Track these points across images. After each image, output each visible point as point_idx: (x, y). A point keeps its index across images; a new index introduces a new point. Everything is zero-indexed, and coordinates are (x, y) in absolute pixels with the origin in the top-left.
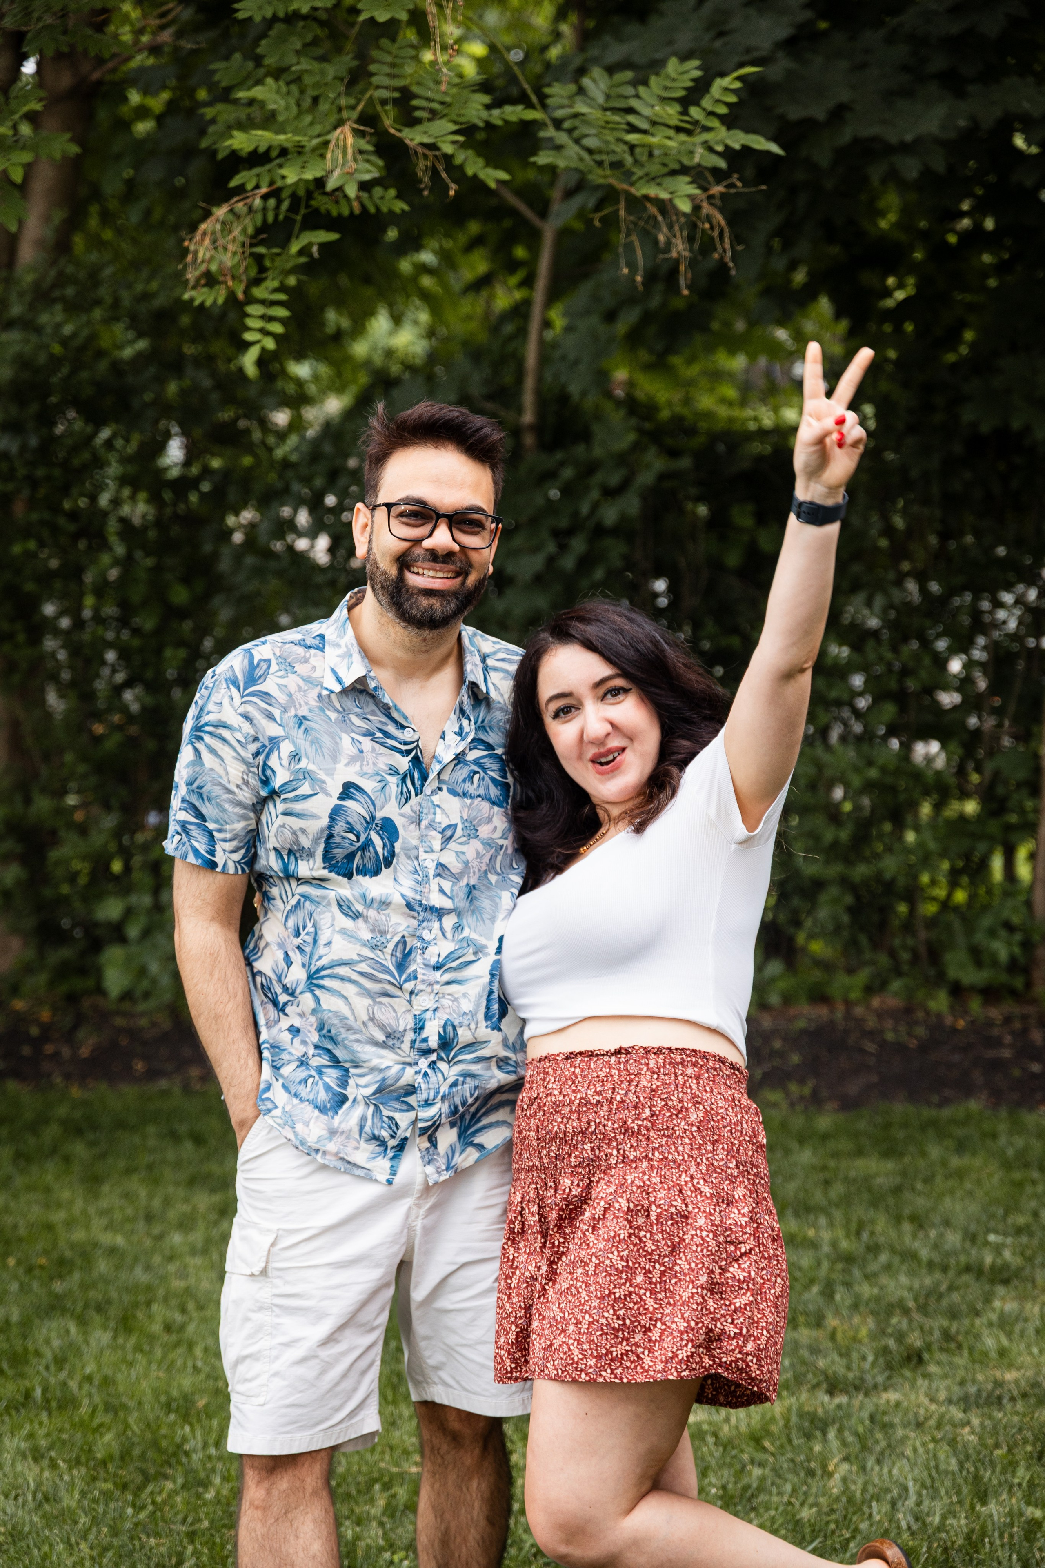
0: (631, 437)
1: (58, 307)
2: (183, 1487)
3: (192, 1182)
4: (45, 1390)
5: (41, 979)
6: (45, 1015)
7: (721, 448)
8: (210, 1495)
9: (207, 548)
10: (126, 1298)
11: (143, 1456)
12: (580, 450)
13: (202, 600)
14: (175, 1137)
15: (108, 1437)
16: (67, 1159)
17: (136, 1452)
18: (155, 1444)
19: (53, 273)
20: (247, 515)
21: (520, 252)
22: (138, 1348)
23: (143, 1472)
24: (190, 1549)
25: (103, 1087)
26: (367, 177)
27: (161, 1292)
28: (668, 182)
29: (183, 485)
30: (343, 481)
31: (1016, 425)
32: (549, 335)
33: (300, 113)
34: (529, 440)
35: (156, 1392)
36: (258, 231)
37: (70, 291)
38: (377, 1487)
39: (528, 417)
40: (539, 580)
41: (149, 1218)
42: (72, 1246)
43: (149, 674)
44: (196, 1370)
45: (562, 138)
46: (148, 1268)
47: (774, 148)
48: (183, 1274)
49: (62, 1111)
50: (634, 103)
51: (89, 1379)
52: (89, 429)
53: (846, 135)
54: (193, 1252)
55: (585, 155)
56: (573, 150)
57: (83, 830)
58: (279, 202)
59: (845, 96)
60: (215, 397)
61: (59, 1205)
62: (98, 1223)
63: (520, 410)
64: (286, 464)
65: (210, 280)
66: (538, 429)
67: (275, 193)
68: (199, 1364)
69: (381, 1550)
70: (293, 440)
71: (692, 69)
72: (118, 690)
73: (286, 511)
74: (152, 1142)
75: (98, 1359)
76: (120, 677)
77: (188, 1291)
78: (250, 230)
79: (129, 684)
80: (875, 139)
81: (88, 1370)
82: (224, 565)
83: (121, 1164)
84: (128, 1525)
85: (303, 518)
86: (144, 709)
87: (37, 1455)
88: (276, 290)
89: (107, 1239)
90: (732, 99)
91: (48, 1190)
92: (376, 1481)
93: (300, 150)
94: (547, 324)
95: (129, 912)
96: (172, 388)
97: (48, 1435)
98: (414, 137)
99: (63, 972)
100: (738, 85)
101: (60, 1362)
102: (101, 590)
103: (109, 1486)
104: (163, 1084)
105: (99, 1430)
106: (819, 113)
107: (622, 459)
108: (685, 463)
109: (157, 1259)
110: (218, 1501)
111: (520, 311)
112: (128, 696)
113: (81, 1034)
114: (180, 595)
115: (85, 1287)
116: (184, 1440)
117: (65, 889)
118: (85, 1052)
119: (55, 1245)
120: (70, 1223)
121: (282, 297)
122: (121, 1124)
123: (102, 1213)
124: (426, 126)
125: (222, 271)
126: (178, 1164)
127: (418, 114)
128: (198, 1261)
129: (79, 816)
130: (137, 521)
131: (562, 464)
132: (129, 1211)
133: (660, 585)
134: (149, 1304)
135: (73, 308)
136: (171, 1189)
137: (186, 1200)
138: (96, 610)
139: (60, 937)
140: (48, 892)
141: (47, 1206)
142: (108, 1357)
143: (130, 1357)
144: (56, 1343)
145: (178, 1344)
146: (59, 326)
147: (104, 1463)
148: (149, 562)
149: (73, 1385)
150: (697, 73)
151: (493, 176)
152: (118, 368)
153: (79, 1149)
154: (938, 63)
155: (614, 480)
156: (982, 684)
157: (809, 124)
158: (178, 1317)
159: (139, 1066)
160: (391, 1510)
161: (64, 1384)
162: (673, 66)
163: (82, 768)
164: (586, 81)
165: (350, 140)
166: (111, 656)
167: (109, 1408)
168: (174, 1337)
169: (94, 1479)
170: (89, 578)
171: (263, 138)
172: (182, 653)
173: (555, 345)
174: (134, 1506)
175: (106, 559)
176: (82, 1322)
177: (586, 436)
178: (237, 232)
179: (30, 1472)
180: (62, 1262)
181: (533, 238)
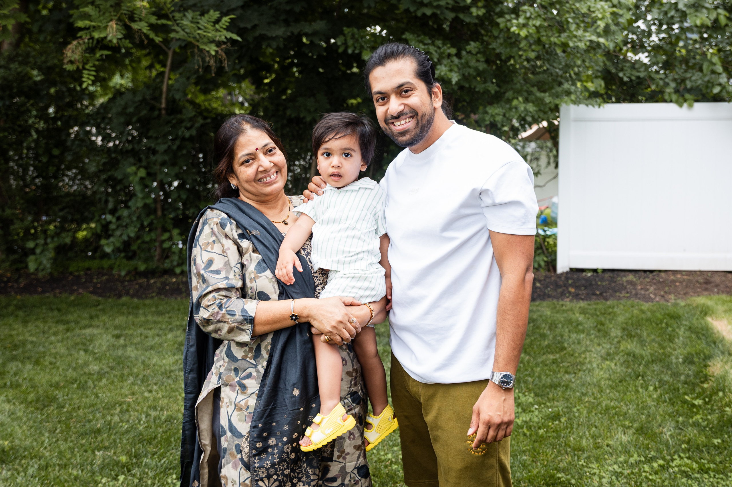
0: (194, 113)
1: (17, 63)
2: (57, 408)
3: (57, 322)
4: (11, 383)
5: (8, 264)
6: (9, 275)
7: (219, 118)
8: (65, 410)
9: (63, 138)
10: (37, 356)
11: (43, 400)
12: (179, 116)
13: (62, 154)
14: (52, 310)
15: (32, 395)
16: (17, 316)
17: (41, 399)
18: (47, 397)
19: (15, 53)
20: (76, 128)
21: (161, 57)
22: (41, 369)
23: (44, 404)
24: (59, 426)
25: (28, 296)
26: (119, 37)
27: (48, 353)
28: (209, 45)
29: (55, 119)
30: (107, 121)
31: (302, 116)
32: (170, 82)
33: (100, 16)
34: (163, 112)
35: (47, 382)
36: (87, 49)
37: (20, 59)
38: (117, 405)
39: (163, 106)
40: (166, 152)
41: (44, 332)
42: (19, 341)
43: (44, 174)
44: (60, 375)
45: (178, 29)
46: (44, 347)
47: (239, 39)
48: (55, 348)
49: (15, 302)
50: (200, 21)
51: (25, 379)
52: (26, 100)
53: (257, 33)
54: (58, 341)
55: (185, 34)
56: (182, 33)
57: (22, 220)
58: (93, 41)
59: (257, 22)
60: (66, 94)
61: (14, 329)
62: (27, 335)
63: (161, 103)
64: (88, 115)
65: (71, 62)
66: (166, 109)
67: (92, 38)
68: (61, 373)
69: (119, 423)
70: (91, 108)
71: (217, 14)
72: (34, 178)
73: (88, 128)
74: (44, 311)
75: (28, 372)
76: (35, 175)
77: (57, 353)
78: (84, 49)
79: (37, 177)
80: (265, 35)
81: (25, 376)
82: (69, 143)
83: (35, 317)
84: (39, 420)
85: (94, 130)
86: (42, 184)
87: (9, 401)
88: (91, 67)
89: (30, 339)
90: (227, 24)
91: (10, 325)
92: (117, 403)
93: (99, 27)
94: (170, 79)
95: (37, 245)
96: (52, 91)
97: (12, 395)
98: (135, 26)
99: (15, 262)
100: (229, 20)
101: (16, 374)
102: (29, 148)
103: (32, 409)
104: (47, 294)
105: (29, 393)
106: (249, 26)
107: (191, 119)
108: (209, 121)
109: (47, 344)
110: (67, 412)
111: (161, 74)
112: (37, 180)
113: (21, 280)
114: (56, 152)
115: (23, 352)
116: (57, 395)
117: (16, 237)
118: (22, 285)
119: (13, 341)
120: (18, 335)
121: (93, 69)
122: (34, 306)
123: (28, 331)
124: (138, 23)
125: (75, 60)
126: (53, 317)
127: (136, 19)
128: (60, 344)
129: (21, 216)
130: (41, 129)
131: (173, 119)
132: (38, 331)
133: (201, 156)
134: (44, 357)
135: (21, 63)
136: (51, 324)
137: (56, 327)
138: (27, 154)
139: (14, 252)
140: (10, 238)
141: (11, 330)
142: (32, 372)
143: (39, 372)
144: (14, 369)
145: (54, 368)
146: (16, 69)
147: (31, 403)
148: (44, 141)
149: (20, 381)
150: (218, 15)
151: (158, 40)
152: (36, 83)
153: (21, 313)
154: (283, 17)
155: (189, 125)
156: (290, 186)
157: (245, 29)
158: (54, 360)
159: (40, 289)
160: (121, 411)
161: (17, 381)
162: (212, 12)
163: (22, 201)
164: (186, 14)
165: (115, 26)
166: (32, 168)
167: (32, 387)
168: (53, 366)
169: (28, 407)
170: (25, 144)
171: (87, 23)
172: (55, 168)
173: (172, 86)
174: (41, 414)
175: (30, 139)
176: (23, 362)
177: (180, 112)
178: (80, 49)
179: (7, 407)
180: (16, 346)
181: (166, 54)
